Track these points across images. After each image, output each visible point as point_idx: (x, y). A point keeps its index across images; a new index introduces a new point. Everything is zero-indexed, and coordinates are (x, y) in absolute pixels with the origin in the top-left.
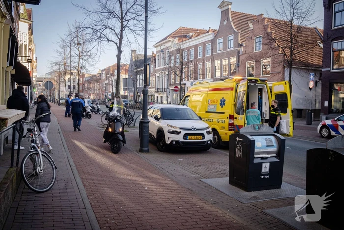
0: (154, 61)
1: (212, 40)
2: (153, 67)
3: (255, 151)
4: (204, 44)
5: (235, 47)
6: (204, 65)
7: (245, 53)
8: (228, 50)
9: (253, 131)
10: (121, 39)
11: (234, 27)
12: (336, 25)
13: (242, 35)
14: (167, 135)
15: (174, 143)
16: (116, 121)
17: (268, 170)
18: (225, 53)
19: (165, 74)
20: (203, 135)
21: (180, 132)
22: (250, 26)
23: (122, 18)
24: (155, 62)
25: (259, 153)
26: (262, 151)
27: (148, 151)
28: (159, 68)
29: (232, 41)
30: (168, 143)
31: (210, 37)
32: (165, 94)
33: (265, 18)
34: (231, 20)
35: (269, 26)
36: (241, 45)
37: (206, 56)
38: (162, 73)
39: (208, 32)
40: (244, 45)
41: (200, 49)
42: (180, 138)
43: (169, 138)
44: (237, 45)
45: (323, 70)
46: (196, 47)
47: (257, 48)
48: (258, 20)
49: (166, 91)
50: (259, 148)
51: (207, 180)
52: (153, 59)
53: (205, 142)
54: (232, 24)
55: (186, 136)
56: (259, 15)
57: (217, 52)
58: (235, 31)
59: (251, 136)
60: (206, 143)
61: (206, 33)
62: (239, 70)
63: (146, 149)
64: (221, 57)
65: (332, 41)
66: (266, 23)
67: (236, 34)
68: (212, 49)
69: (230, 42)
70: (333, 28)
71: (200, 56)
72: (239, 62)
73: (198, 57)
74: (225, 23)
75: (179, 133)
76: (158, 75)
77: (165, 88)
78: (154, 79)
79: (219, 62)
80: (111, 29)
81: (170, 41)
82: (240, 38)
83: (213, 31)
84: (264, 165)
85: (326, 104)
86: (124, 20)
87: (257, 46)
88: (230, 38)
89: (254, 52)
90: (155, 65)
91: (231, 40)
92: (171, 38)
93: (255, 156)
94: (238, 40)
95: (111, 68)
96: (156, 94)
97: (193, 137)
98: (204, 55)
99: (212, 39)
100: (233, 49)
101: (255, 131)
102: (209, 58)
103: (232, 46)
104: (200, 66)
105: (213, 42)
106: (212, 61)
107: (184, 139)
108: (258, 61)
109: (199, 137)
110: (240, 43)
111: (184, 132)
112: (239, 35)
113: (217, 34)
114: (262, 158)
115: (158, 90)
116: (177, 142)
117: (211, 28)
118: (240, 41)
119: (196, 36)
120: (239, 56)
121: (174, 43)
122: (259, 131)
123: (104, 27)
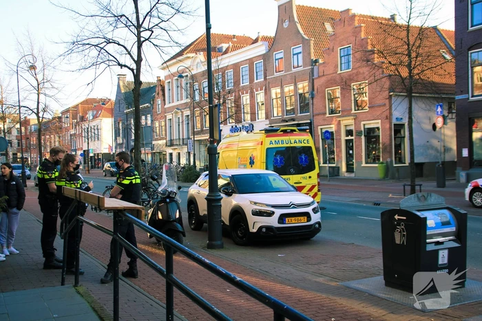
0: (161, 93)
1: (264, 55)
2: (160, 102)
3: (428, 233)
4: (251, 62)
5: (305, 65)
6: (252, 97)
7: (324, 75)
8: (294, 70)
9: (418, 203)
10: (138, 62)
11: (301, 32)
12: (475, 24)
13: (316, 44)
14: (251, 219)
15: (264, 230)
16: (168, 200)
17: (446, 261)
18: (288, 76)
19: (182, 115)
20: (307, 215)
21: (273, 213)
22: (328, 29)
23: (139, 26)
24: (164, 95)
25: (432, 236)
26: (436, 232)
27: (221, 247)
28: (172, 105)
29: (300, 56)
30: (255, 230)
31: (261, 49)
32: (185, 149)
33: (354, 16)
34: (296, 19)
35: (363, 29)
36: (316, 61)
37: (256, 81)
38: (176, 113)
39: (256, 41)
40: (321, 61)
41: (245, 70)
42: (273, 221)
43: (255, 224)
44: (308, 61)
45: (457, 97)
46: (236, 67)
47: (343, 65)
48: (344, 18)
49: (186, 144)
50: (432, 228)
51: (349, 282)
52: (158, 89)
53: (311, 225)
54: (299, 26)
55: (282, 218)
56: (344, 11)
57: (274, 74)
58: (303, 38)
59: (419, 211)
60: (313, 227)
61: (253, 43)
62: (315, 103)
63: (219, 243)
64: (281, 83)
65: (469, 49)
66: (356, 25)
67: (305, 43)
68: (265, 71)
69: (295, 56)
70: (470, 29)
71: (245, 82)
72: (313, 89)
73: (242, 85)
74: (286, 25)
75: (270, 214)
76: (169, 116)
77: (183, 139)
78: (163, 124)
79: (279, 90)
80: (119, 44)
81: (189, 58)
82: (312, 51)
83: (265, 39)
84: (441, 253)
85: (465, 153)
86: (142, 29)
87: (343, 62)
88: (296, 51)
89: (339, 72)
90: (164, 100)
91: (297, 54)
92: (191, 52)
93: (428, 241)
94: (310, 54)
95: (80, 108)
96: (169, 150)
97: (293, 218)
98: (251, 80)
99: (264, 52)
100: (301, 69)
101: (421, 204)
102: (260, 86)
103: (300, 64)
104: (246, 99)
105: (266, 57)
106: (266, 89)
107: (279, 223)
108: (346, 87)
109: (302, 218)
110: (313, 58)
111: (278, 212)
112: (312, 45)
113: (273, 43)
114: (438, 243)
115: (171, 144)
116: (269, 228)
117: (261, 35)
118: (312, 55)
119: (235, 48)
120: (313, 80)
121: (198, 60)
122: (426, 203)
123: (104, 40)
